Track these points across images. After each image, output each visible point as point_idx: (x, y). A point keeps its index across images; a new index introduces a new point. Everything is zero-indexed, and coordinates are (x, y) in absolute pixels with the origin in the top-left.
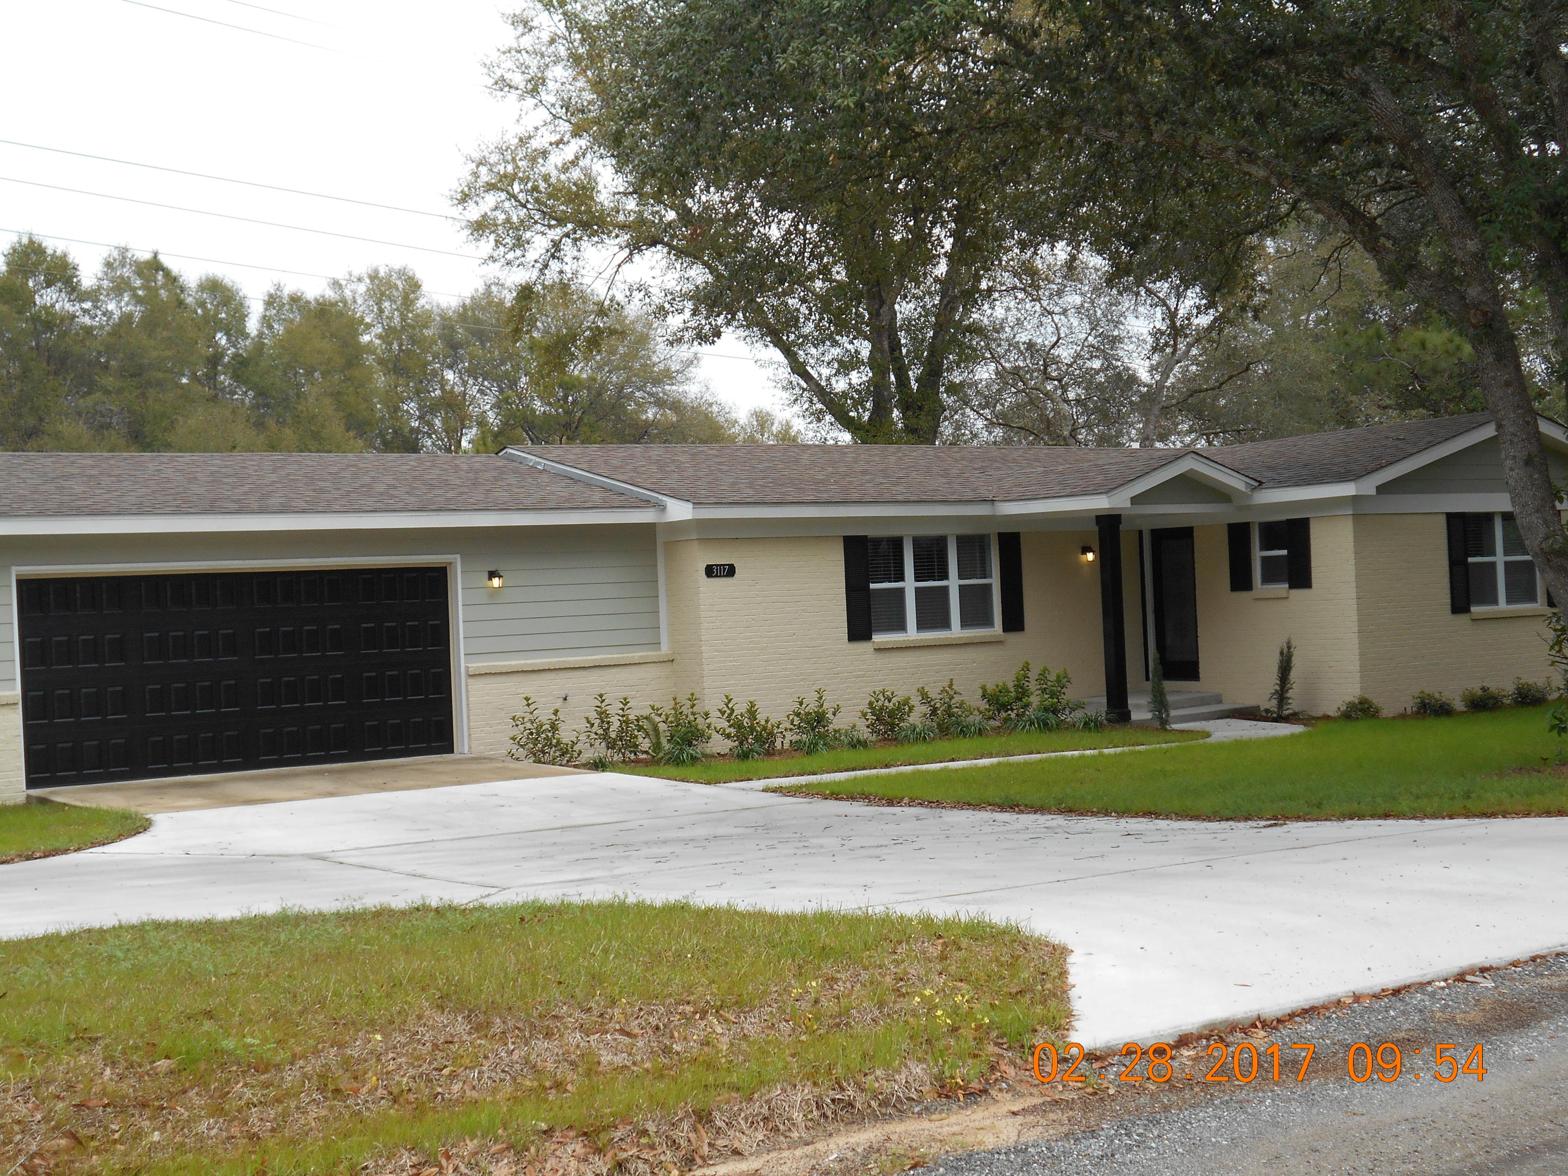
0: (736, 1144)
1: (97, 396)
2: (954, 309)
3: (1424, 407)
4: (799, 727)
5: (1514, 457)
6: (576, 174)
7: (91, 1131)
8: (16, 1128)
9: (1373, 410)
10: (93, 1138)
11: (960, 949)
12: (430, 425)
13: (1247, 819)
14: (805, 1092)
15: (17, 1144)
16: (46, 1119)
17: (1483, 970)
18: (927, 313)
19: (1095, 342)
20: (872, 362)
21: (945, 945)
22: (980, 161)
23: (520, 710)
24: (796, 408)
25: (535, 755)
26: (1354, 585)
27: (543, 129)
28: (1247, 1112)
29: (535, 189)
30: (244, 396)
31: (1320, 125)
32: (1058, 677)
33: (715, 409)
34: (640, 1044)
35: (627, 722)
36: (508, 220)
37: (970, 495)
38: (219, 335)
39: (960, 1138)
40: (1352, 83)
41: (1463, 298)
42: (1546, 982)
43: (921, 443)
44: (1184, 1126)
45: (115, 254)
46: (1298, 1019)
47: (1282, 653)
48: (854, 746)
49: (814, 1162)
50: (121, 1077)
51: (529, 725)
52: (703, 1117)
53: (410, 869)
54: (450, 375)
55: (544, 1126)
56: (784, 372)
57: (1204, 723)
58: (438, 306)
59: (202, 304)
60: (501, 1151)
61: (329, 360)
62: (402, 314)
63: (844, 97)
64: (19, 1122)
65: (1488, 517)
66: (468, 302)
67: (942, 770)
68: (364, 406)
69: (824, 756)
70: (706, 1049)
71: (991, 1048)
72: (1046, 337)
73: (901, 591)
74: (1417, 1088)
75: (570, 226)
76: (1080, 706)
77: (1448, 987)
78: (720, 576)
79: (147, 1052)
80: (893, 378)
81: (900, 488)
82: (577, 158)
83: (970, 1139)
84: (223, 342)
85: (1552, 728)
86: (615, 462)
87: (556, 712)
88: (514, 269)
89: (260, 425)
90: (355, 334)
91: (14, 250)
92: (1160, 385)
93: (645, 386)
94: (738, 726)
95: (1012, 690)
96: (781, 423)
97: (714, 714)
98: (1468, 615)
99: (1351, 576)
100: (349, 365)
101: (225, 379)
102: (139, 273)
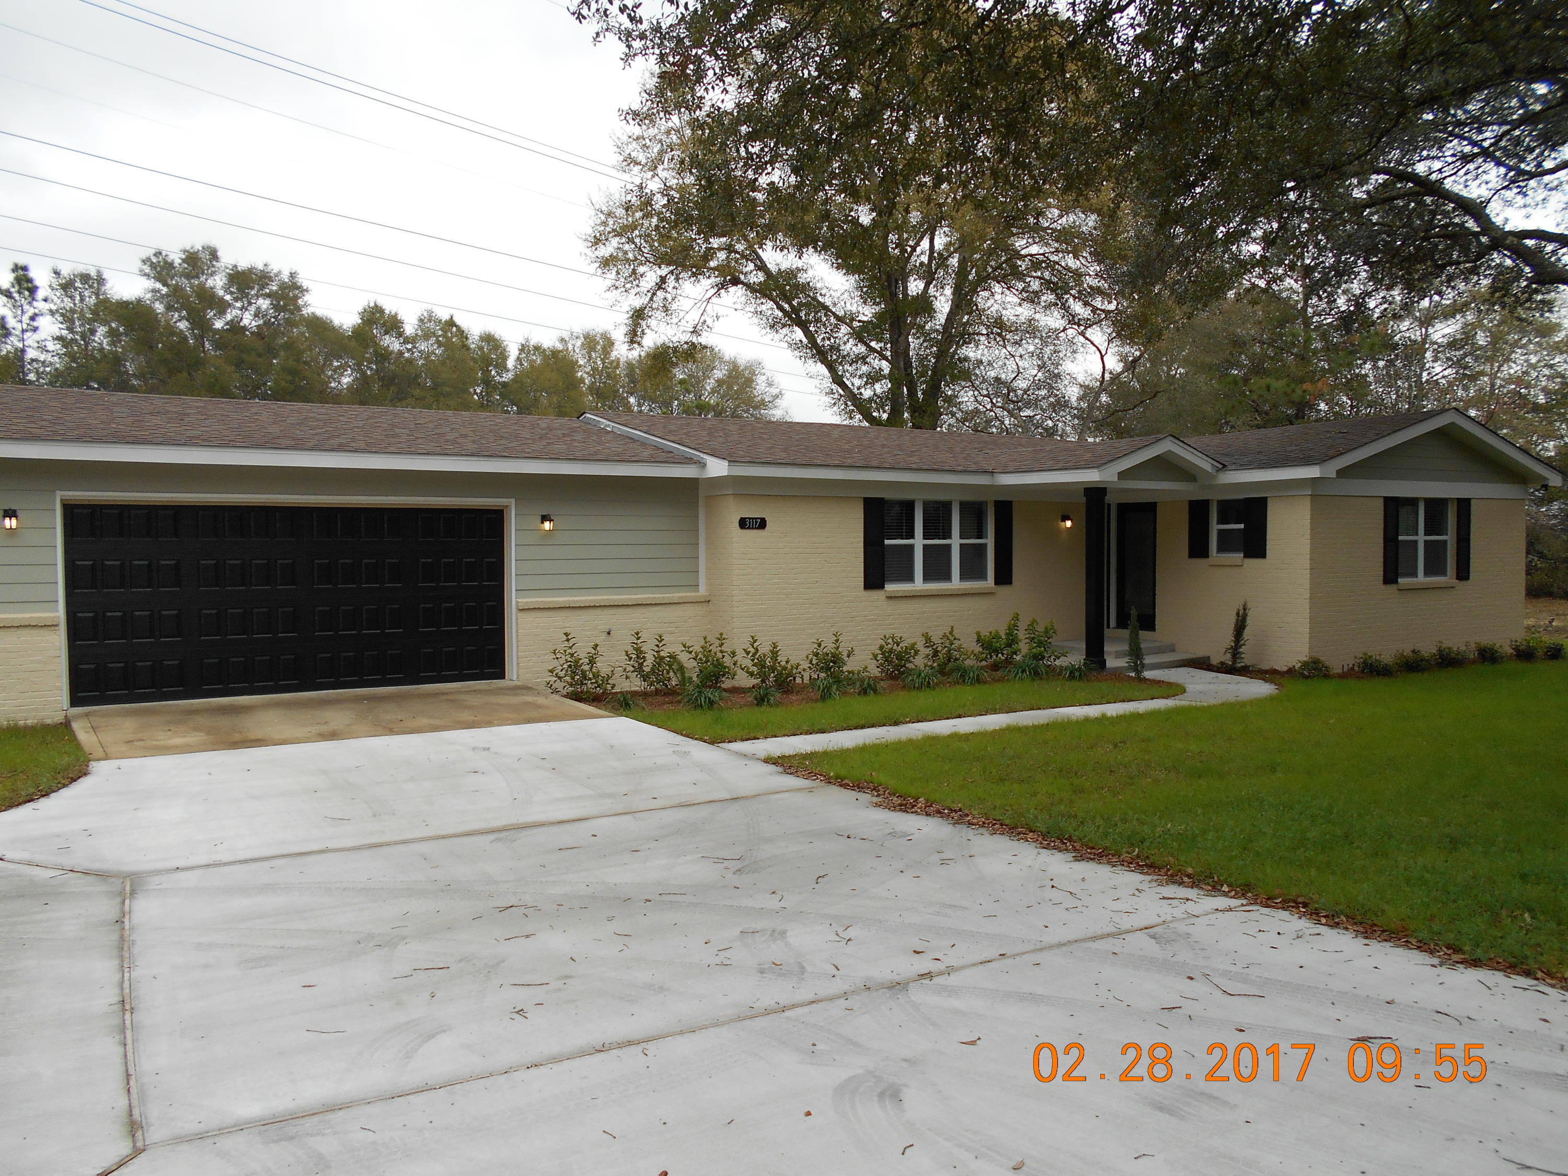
2: (950, 345)
4: (817, 667)
20: (891, 377)
23: (560, 644)
24: (835, 409)
26: (1308, 557)
32: (1046, 628)
35: (660, 658)
37: (973, 467)
38: (490, 369)
45: (425, 314)
47: (1238, 614)
48: (865, 691)
51: (568, 659)
59: (481, 348)
62: (602, 360)
65: (1413, 502)
73: (911, 547)
75: (674, 267)
76: (1064, 653)
78: (753, 528)
80: (905, 390)
81: (913, 460)
84: (493, 372)
87: (596, 646)
90: (574, 371)
94: (761, 664)
95: (1004, 637)
97: (740, 654)
98: (1394, 586)
99: (1307, 549)
100: (568, 389)
101: (496, 397)
102: (440, 327)
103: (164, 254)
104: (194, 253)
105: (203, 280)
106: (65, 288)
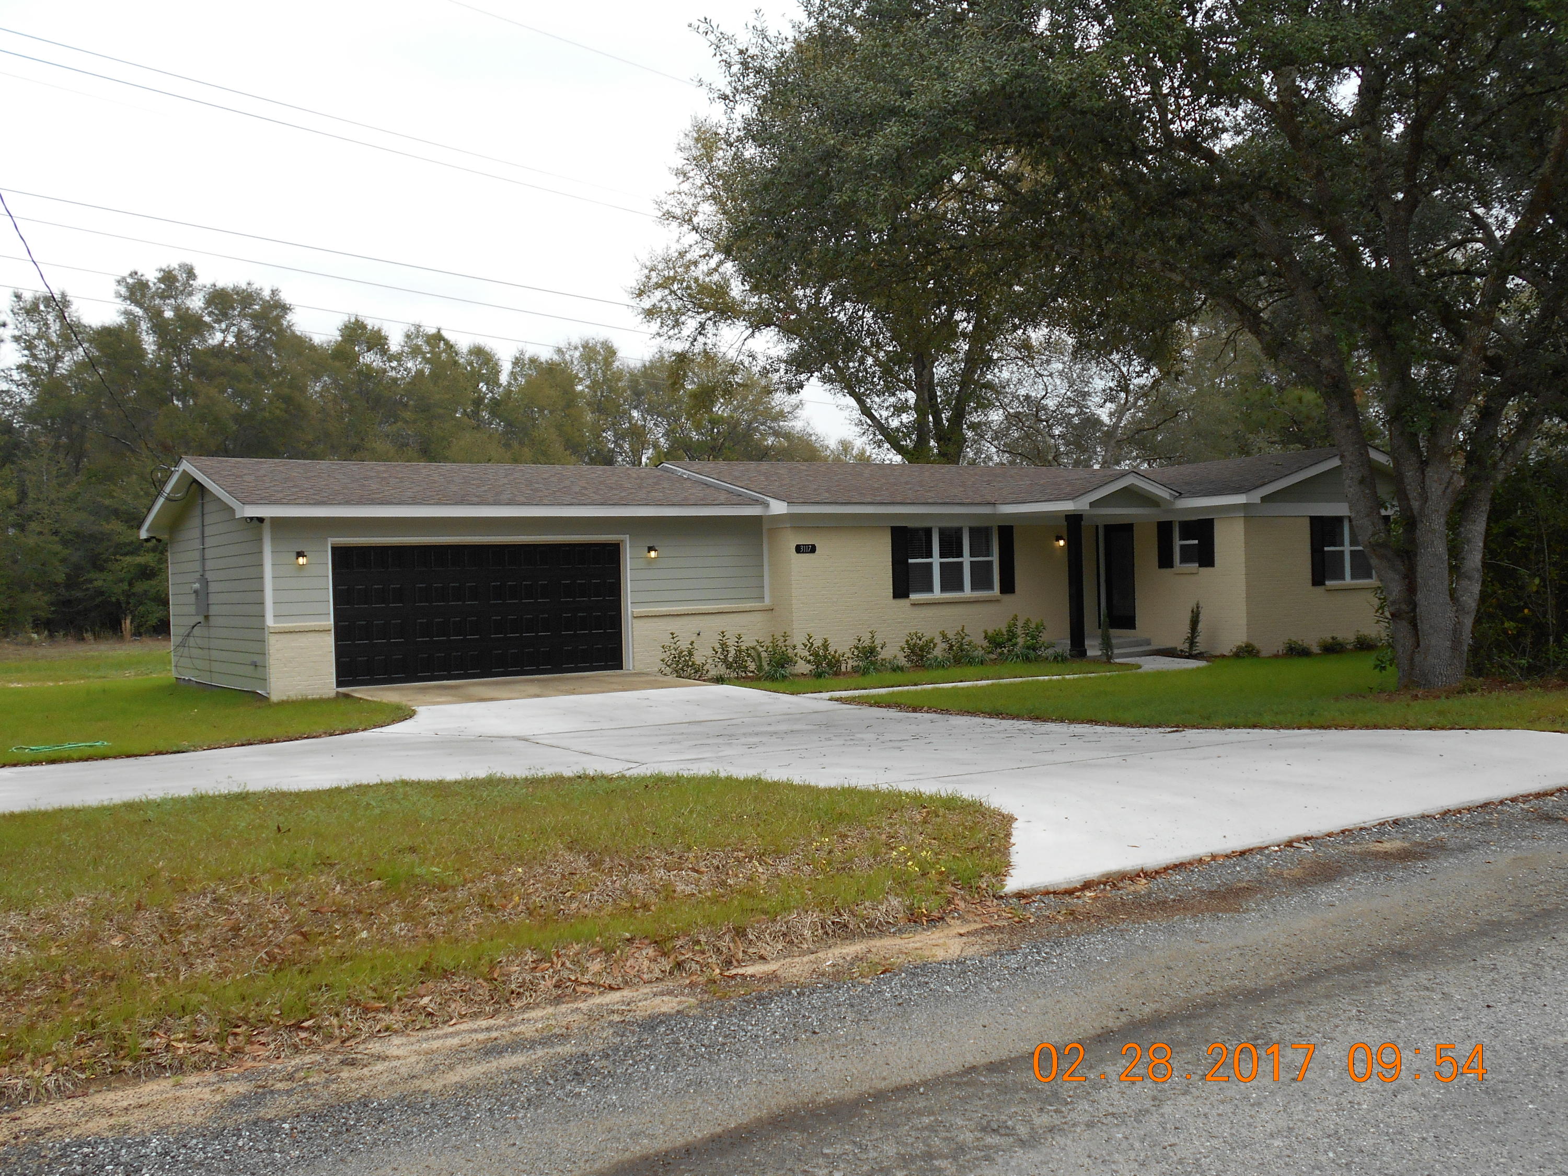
0: (762, 952)
1: (400, 424)
2: (974, 372)
3: (1299, 442)
4: (858, 656)
5: (1352, 478)
6: (716, 277)
7: (322, 929)
8: (271, 926)
9: (1263, 445)
10: (321, 934)
11: (937, 816)
12: (621, 447)
13: (1158, 726)
14: (814, 917)
15: (269, 937)
16: (291, 920)
17: (1306, 839)
18: (956, 374)
19: (1071, 396)
20: (917, 408)
21: (928, 813)
22: (985, 269)
23: (668, 641)
24: (864, 438)
26: (1244, 565)
27: (695, 247)
28: (1125, 938)
29: (689, 287)
30: (497, 426)
31: (1221, 245)
32: (1037, 625)
33: (813, 438)
34: (705, 878)
35: (740, 651)
36: (669, 309)
37: (979, 500)
38: (481, 385)
39: (920, 952)
40: (1243, 215)
41: (1319, 367)
42: (1351, 848)
43: (949, 463)
44: (1079, 948)
45: (413, 329)
46: (1170, 871)
47: (1193, 611)
48: (894, 670)
49: (815, 966)
50: (347, 892)
51: (673, 652)
52: (740, 932)
53: (582, 749)
54: (635, 414)
55: (628, 935)
56: (857, 414)
57: (1137, 658)
58: (628, 367)
59: (471, 364)
60: (596, 953)
61: (555, 402)
62: (603, 371)
63: (880, 222)
64: (272, 922)
65: (1339, 520)
66: (647, 364)
67: (953, 688)
68: (578, 434)
69: (873, 677)
70: (750, 883)
71: (949, 888)
72: (1038, 392)
73: (930, 565)
74: (1249, 924)
75: (712, 313)
76: (1051, 645)
77: (1280, 850)
78: (806, 552)
79: (366, 875)
80: (931, 418)
81: (933, 494)
82: (718, 266)
83: (927, 953)
84: (484, 389)
85: (1376, 667)
86: (737, 474)
87: (692, 643)
88: (674, 341)
89: (507, 446)
90: (572, 386)
91: (346, 327)
92: (1116, 426)
93: (766, 422)
94: (816, 655)
95: (1005, 633)
96: (858, 448)
97: (800, 646)
98: (1323, 587)
99: (1242, 559)
100: (568, 406)
101: (485, 415)
102: (428, 342)
103: (139, 274)
104: (170, 272)
105: (179, 301)
106: (28, 312)
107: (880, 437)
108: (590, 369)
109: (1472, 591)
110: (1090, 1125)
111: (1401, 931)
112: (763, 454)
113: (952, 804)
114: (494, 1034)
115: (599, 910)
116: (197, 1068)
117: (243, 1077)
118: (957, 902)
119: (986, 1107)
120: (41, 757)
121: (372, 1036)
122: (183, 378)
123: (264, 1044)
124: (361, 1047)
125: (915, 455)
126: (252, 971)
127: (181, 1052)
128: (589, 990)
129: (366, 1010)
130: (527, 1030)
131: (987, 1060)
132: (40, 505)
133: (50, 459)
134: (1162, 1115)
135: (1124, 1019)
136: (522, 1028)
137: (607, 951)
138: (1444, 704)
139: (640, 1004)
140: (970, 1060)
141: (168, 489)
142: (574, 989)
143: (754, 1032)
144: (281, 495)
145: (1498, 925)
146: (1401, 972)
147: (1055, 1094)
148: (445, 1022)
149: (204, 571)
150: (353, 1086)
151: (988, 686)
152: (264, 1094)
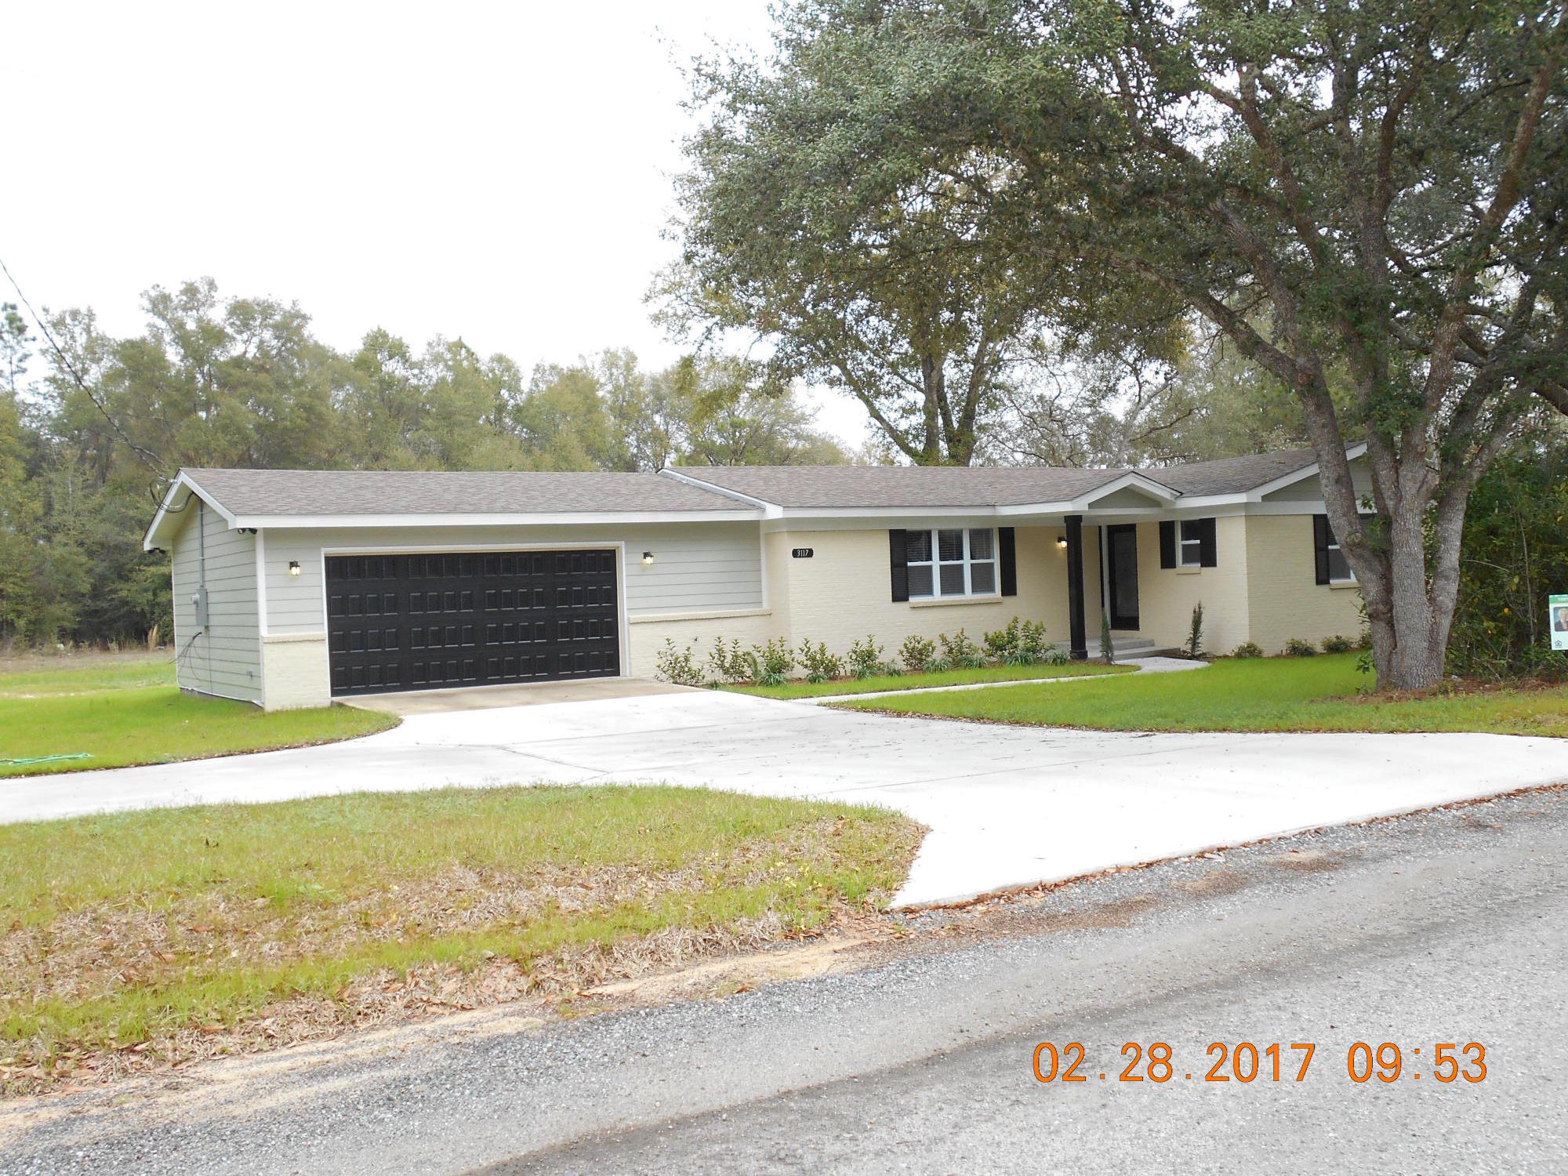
0: (627, 970)
1: (421, 431)
2: (984, 373)
4: (855, 660)
5: (1328, 478)
7: (194, 949)
8: (144, 945)
10: (192, 953)
11: (851, 828)
12: (644, 452)
13: (1132, 731)
14: (685, 934)
16: (167, 939)
17: (1220, 850)
18: (966, 375)
20: (926, 409)
21: (843, 824)
23: (664, 647)
25: (673, 677)
26: (1246, 565)
28: (997, 955)
30: (520, 432)
31: (1196, 244)
32: (1037, 627)
34: (592, 894)
35: (737, 656)
36: (676, 314)
37: (980, 501)
38: (503, 392)
39: (785, 970)
40: (1216, 214)
41: (1294, 365)
42: (1264, 858)
43: (960, 465)
44: (946, 965)
45: (434, 338)
46: (1070, 884)
47: (1195, 612)
48: (891, 674)
49: (676, 985)
50: (230, 910)
51: (669, 658)
52: (606, 951)
54: (657, 418)
55: (489, 955)
56: (866, 416)
57: (1138, 660)
59: (492, 371)
60: (453, 972)
61: (576, 408)
62: (625, 377)
64: (147, 941)
65: (1328, 519)
67: (944, 692)
68: (599, 439)
69: (869, 680)
70: (637, 898)
71: (835, 903)
72: (1050, 392)
73: (930, 567)
74: (1128, 940)
75: (718, 317)
76: (1051, 647)
77: (1190, 862)
78: (803, 557)
79: (253, 893)
80: (940, 420)
81: (931, 497)
83: (792, 971)
84: (506, 396)
85: (1359, 668)
86: (735, 479)
87: (688, 649)
88: (680, 346)
89: (529, 451)
90: (594, 391)
91: (369, 337)
92: (1130, 424)
93: (788, 425)
94: (813, 659)
95: (1006, 636)
97: (797, 651)
98: (1325, 586)
99: (1244, 559)
100: (589, 412)
101: (508, 421)
102: (449, 350)
103: (162, 287)
104: (192, 284)
105: (201, 312)
106: (55, 325)
107: (890, 439)
108: (611, 375)
109: (1449, 592)
110: (877, 1154)
111: (1277, 947)
112: (785, 458)
113: (869, 815)
114: (328, 1057)
115: (476, 927)
116: (19, 1093)
117: (64, 1102)
118: (839, 917)
119: (783, 1134)
120: (20, 769)
121: (206, 1059)
122: (206, 388)
123: (92, 1068)
124: (192, 1070)
125: (925, 458)
126: (106, 992)
127: (6, 1076)
128: (440, 1010)
129: (204, 1032)
130: (362, 1053)
131: (804, 1085)
132: (65, 517)
133: (76, 470)
134: (955, 1144)
135: (961, 1040)
136: (358, 1050)
137: (464, 971)
138: (1411, 706)
139: (485, 1025)
140: (788, 1084)
141: (168, 500)
142: (425, 1010)
143: (584, 1055)
144: (274, 506)
145: (1378, 940)
146: (1259, 991)
147: (858, 1121)
148: (284, 1044)
149: (204, 581)
150: (167, 1111)
151: (980, 690)
152: (75, 1120)
